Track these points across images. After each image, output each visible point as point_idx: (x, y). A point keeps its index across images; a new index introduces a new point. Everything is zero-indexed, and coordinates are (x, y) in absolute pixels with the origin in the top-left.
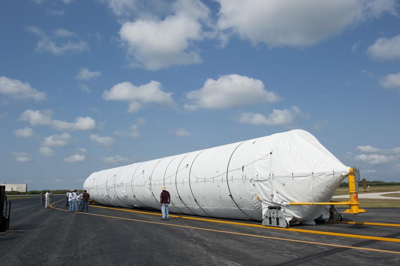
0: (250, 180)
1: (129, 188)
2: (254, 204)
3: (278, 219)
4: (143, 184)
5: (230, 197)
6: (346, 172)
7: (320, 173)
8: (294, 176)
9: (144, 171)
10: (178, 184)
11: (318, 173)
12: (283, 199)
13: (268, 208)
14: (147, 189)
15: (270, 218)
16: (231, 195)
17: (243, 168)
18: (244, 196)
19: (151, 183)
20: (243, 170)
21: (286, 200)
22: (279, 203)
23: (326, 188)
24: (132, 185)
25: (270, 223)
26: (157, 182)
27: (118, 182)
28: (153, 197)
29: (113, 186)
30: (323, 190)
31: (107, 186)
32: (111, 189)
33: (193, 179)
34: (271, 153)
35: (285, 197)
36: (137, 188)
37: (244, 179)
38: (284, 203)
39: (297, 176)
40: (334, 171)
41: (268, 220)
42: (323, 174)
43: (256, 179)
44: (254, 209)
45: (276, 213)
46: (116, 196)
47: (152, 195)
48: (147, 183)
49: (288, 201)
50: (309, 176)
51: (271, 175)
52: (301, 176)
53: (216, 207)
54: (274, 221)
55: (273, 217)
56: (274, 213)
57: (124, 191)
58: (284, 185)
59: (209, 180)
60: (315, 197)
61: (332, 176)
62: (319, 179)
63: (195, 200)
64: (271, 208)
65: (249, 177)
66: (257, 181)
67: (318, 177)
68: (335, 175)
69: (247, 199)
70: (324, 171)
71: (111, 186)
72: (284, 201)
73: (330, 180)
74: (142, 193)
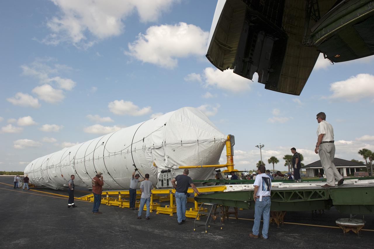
0: (148, 149)
1: (58, 169)
2: (153, 170)
3: (168, 180)
4: (69, 163)
5: (134, 166)
6: (224, 139)
7: (203, 140)
8: (182, 143)
9: (70, 152)
10: (95, 160)
11: (202, 140)
12: (173, 164)
13: (161, 172)
14: (71, 167)
15: (162, 181)
16: (134, 165)
17: (143, 139)
18: (144, 165)
19: (74, 162)
20: (143, 141)
21: (176, 164)
22: (170, 166)
23: (209, 153)
24: (61, 165)
25: (162, 185)
26: (79, 161)
27: (50, 164)
28: (76, 174)
29: (46, 168)
30: (206, 155)
31: (41, 169)
32: (44, 172)
33: (106, 154)
34: (165, 125)
35: (175, 162)
36: (64, 168)
37: (144, 148)
38: (175, 167)
39: (185, 142)
40: (215, 138)
41: (161, 182)
42: (205, 141)
43: (153, 148)
44: (153, 175)
45: (166, 176)
46: (48, 177)
47: (75, 173)
48: (71, 163)
49: (178, 165)
50: (195, 143)
51: (164, 142)
52: (188, 142)
53: (125, 178)
54: (165, 182)
55: (164, 179)
56: (165, 176)
57: (54, 172)
58: (174, 151)
59: (118, 153)
60: (200, 161)
61: (214, 142)
62: (203, 145)
63: (108, 173)
64: (163, 172)
65: (148, 146)
66: (154, 149)
67: (202, 144)
68: (216, 142)
69: (147, 167)
70: (207, 139)
71: (44, 168)
72: (174, 165)
73: (212, 146)
74: (67, 172)
